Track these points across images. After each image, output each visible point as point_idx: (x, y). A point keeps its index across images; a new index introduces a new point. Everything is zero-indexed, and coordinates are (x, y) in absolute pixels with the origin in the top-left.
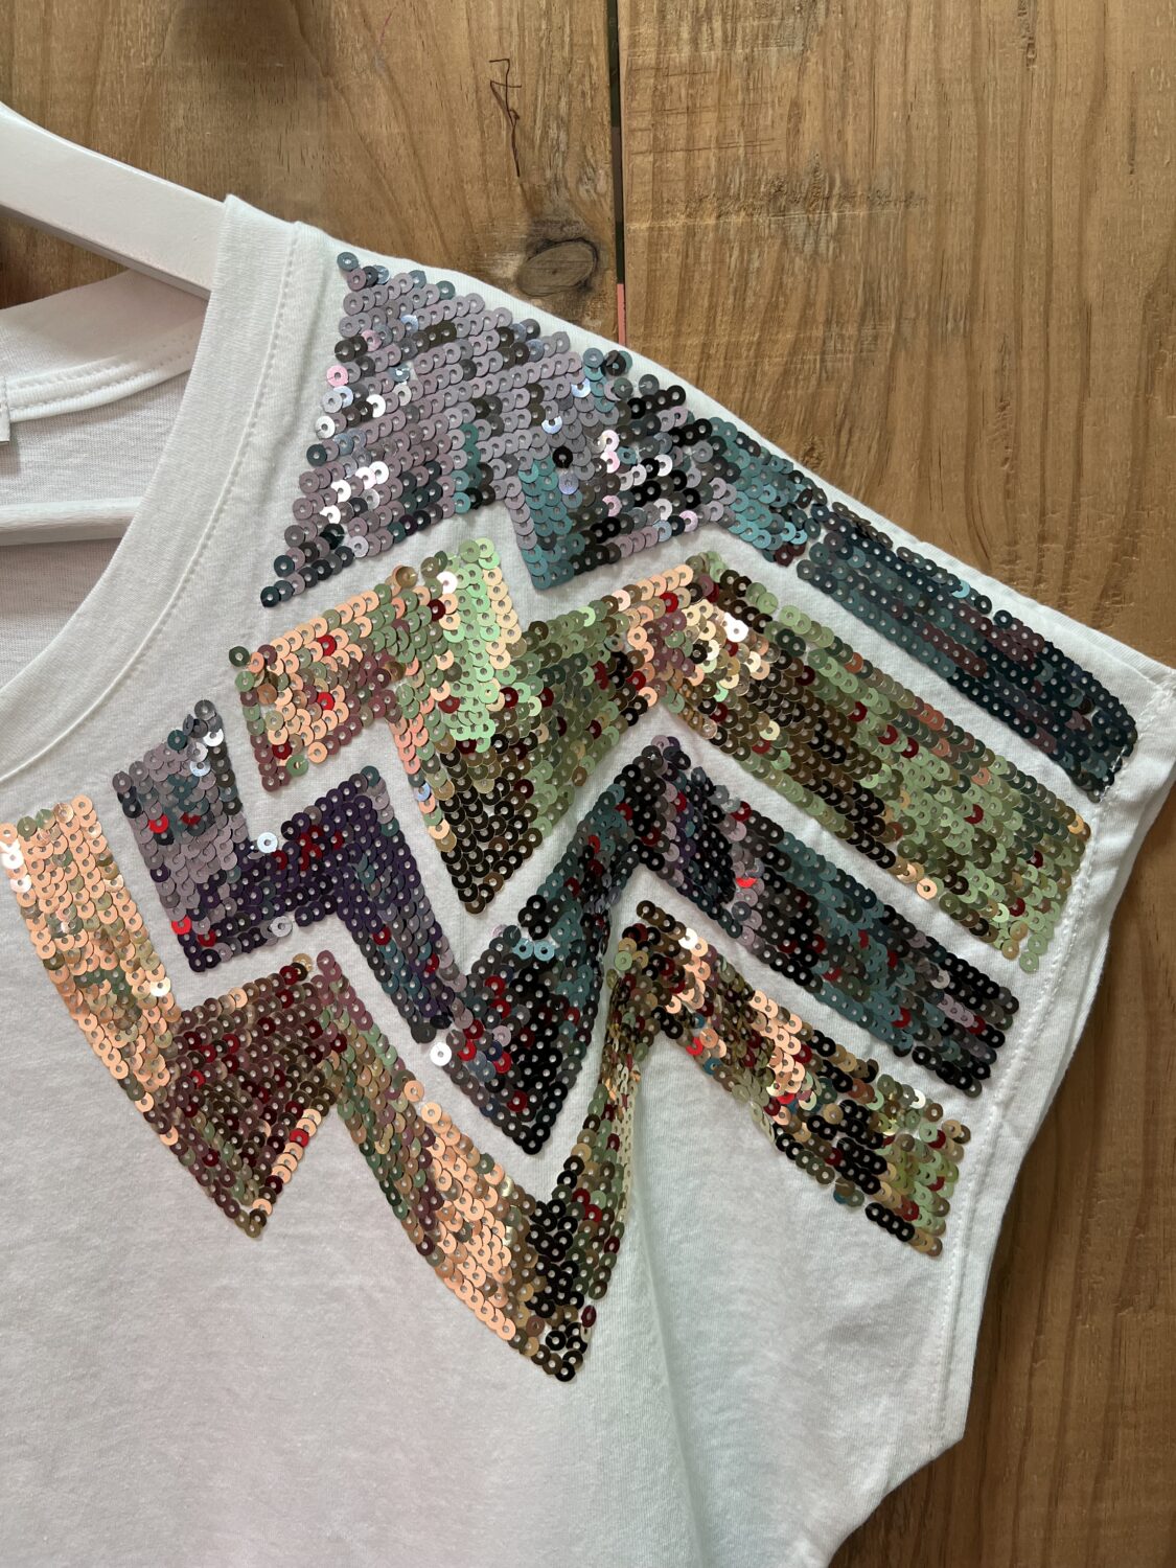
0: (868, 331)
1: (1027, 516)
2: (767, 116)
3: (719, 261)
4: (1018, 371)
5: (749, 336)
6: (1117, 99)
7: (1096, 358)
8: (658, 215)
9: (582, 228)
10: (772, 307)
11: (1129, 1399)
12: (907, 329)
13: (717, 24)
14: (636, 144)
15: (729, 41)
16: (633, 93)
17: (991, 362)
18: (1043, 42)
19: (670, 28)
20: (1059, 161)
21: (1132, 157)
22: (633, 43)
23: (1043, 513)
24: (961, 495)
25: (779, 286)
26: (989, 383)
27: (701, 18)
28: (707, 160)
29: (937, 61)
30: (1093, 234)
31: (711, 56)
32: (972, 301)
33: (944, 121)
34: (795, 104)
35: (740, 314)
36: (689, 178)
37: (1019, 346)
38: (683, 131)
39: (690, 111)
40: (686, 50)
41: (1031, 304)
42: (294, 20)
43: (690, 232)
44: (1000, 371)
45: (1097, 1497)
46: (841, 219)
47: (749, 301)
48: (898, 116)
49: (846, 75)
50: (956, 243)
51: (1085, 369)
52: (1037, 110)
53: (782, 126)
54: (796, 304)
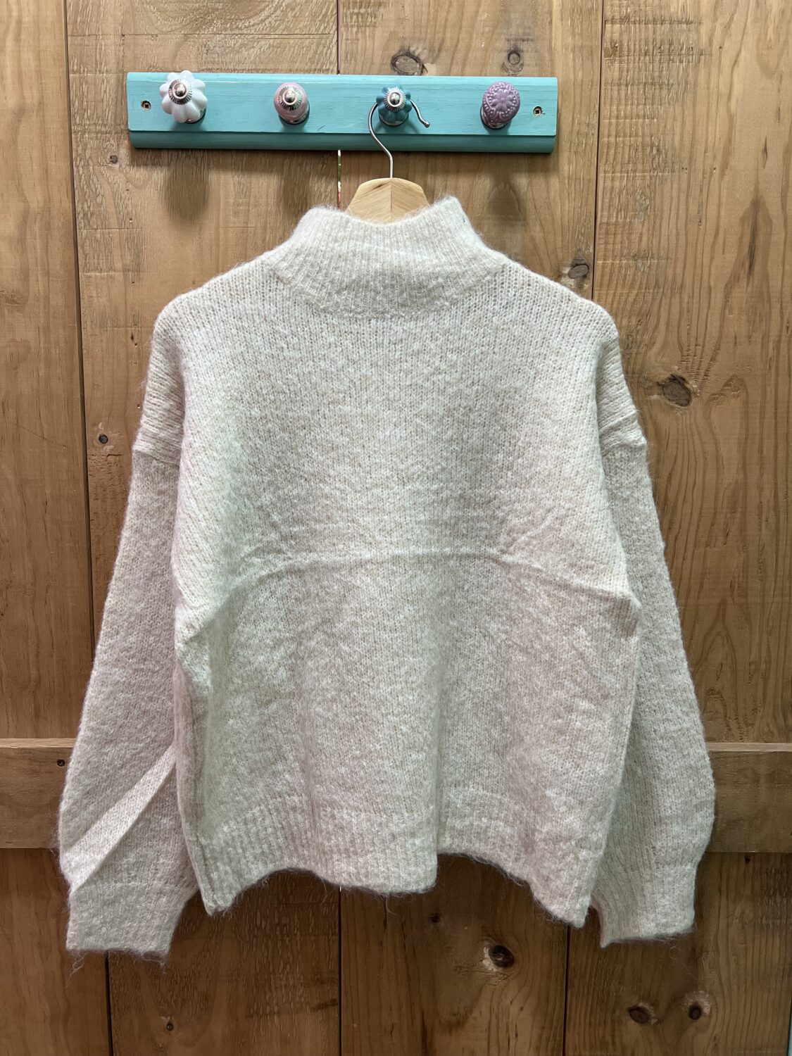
0: (656, 291)
1: (693, 340)
2: (633, 237)
3: (620, 272)
4: (693, 303)
5: (626, 291)
6: (721, 236)
7: (712, 301)
8: (604, 260)
9: (585, 261)
10: (632, 284)
11: (708, 571)
12: (665, 291)
13: (623, 213)
14: (600, 242)
15: (625, 217)
16: (600, 229)
17: (686, 300)
18: (703, 221)
19: (611, 213)
20: (706, 251)
21: (724, 250)
22: (602, 216)
23: (697, 339)
25: (634, 279)
26: (685, 305)
27: (620, 211)
28: (618, 247)
29: (677, 224)
30: (713, 269)
31: (620, 221)
32: (682, 285)
33: (677, 240)
34: (641, 234)
35: (623, 287)
36: (613, 251)
37: (693, 297)
38: (612, 239)
39: (615, 234)
40: (615, 219)
41: (697, 286)
42: (517, 206)
43: (613, 264)
44: (688, 303)
45: (698, 598)
46: (650, 263)
48: (666, 238)
49: (654, 227)
50: (679, 270)
51: (709, 303)
52: (701, 238)
53: (637, 239)
54: (638, 283)
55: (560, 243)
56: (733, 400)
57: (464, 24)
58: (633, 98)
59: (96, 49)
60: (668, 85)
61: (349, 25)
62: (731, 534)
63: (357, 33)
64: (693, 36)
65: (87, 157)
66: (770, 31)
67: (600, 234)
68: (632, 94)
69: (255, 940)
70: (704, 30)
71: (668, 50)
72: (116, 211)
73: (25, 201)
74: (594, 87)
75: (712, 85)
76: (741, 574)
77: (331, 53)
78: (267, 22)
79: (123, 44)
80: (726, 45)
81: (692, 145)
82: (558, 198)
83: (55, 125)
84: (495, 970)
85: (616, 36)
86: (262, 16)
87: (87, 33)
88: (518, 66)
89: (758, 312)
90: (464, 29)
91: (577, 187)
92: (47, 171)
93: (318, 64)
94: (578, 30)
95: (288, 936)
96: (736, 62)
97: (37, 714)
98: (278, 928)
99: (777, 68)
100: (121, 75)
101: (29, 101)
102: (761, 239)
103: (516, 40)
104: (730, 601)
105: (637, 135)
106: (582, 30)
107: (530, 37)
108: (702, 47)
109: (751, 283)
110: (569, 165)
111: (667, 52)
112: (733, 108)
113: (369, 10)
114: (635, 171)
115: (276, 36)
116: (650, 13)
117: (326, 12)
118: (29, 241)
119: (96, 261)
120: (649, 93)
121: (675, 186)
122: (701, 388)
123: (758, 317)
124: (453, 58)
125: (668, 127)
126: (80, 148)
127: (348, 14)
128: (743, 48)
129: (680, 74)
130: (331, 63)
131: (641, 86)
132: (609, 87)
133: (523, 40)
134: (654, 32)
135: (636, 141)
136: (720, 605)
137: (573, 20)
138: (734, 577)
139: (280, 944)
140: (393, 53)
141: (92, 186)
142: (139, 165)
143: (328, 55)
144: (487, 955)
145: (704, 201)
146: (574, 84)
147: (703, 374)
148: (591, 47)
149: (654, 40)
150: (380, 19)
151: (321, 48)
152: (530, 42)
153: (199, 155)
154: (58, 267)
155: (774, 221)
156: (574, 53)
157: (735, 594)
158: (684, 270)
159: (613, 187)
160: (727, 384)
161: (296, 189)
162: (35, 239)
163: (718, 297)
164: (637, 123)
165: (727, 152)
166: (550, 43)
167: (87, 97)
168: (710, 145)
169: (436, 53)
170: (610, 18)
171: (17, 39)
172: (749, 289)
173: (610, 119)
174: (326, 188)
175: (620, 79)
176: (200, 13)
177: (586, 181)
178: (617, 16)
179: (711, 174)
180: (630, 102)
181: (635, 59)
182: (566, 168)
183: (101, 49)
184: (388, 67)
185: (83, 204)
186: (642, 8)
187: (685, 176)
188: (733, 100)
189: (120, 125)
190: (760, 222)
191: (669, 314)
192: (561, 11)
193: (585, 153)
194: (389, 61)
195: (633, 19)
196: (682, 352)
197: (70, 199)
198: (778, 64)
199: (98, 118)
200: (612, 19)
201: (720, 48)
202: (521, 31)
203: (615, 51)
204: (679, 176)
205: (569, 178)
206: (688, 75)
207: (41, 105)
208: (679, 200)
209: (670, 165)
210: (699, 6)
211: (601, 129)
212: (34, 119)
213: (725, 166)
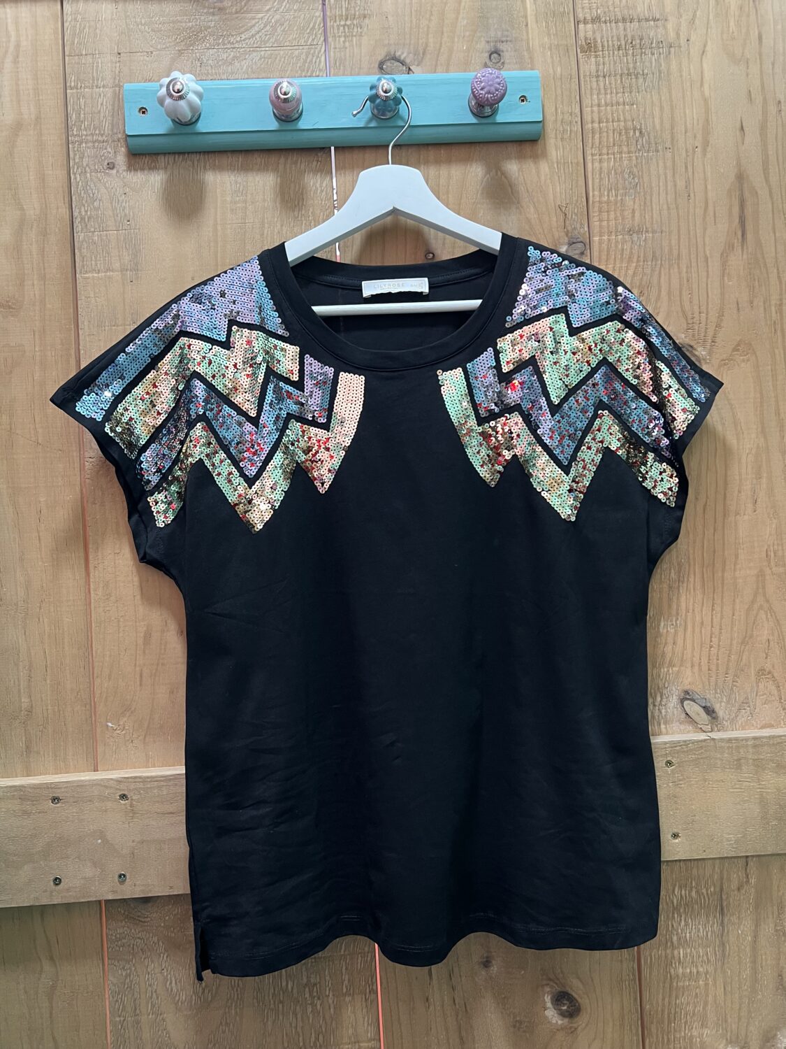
0: (654, 263)
1: (696, 308)
2: (626, 213)
3: (616, 246)
4: (691, 272)
5: (624, 265)
6: (711, 208)
7: (710, 269)
8: (601, 236)
9: (581, 239)
10: (630, 258)
12: (663, 262)
13: (613, 191)
14: (594, 219)
15: (616, 196)
16: (592, 208)
17: (684, 270)
18: (692, 195)
19: (602, 192)
20: (698, 223)
21: (715, 221)
22: (593, 196)
23: (700, 307)
24: (679, 303)
25: (631, 253)
26: (684, 275)
27: (610, 190)
28: (612, 223)
29: (667, 200)
30: (707, 240)
31: (612, 199)
32: (679, 255)
33: (669, 214)
34: (633, 210)
36: (608, 226)
37: (691, 266)
38: (606, 216)
39: (608, 212)
40: (606, 198)
41: (693, 256)
42: (510, 190)
43: (609, 240)
44: (687, 272)
46: (646, 237)
47: (624, 256)
48: (658, 212)
49: (645, 203)
50: (674, 242)
51: (708, 272)
52: (691, 210)
53: (630, 215)
54: (636, 257)
55: (555, 224)
56: (743, 365)
57: (445, 29)
58: (611, 88)
59: (93, 66)
60: (643, 74)
61: (337, 35)
62: (759, 500)
63: (344, 42)
64: (661, 30)
65: (85, 165)
66: (732, 24)
67: (593, 212)
68: (610, 84)
69: (281, 1006)
70: (670, 26)
71: (637, 45)
72: (113, 214)
73: (22, 209)
74: (573, 80)
75: (684, 74)
76: (776, 542)
77: (320, 61)
78: (257, 37)
79: (119, 61)
80: (693, 38)
81: (672, 128)
82: (549, 181)
83: (53, 137)
84: (560, 1022)
85: (590, 34)
86: (253, 32)
87: (84, 53)
88: (499, 64)
89: (756, 278)
90: (445, 34)
91: (567, 171)
92: (43, 180)
93: (308, 71)
94: (553, 31)
95: (319, 999)
96: (703, 52)
97: (28, 748)
98: (307, 989)
99: (742, 56)
100: (117, 89)
101: (26, 117)
102: (749, 210)
103: (496, 42)
104: (768, 571)
105: (619, 121)
106: (556, 31)
107: (508, 39)
108: (670, 41)
109: (745, 250)
110: (556, 150)
111: (638, 46)
112: (707, 93)
113: (355, 22)
114: (621, 153)
115: (267, 49)
116: (619, 14)
117: (314, 26)
118: (25, 247)
119: (93, 263)
120: (627, 82)
121: (661, 164)
122: (710, 353)
123: (757, 282)
124: (437, 60)
125: (648, 112)
126: (78, 156)
127: (336, 28)
128: (709, 40)
129: (654, 65)
130: (320, 70)
131: (618, 77)
132: (588, 79)
133: (503, 42)
134: (625, 29)
135: (619, 125)
136: (758, 576)
137: (546, 22)
138: (769, 546)
139: (310, 1009)
140: (380, 58)
141: (90, 191)
142: (136, 170)
143: (317, 63)
144: (549, 1005)
145: (691, 177)
146: (554, 78)
147: (710, 341)
148: (567, 46)
149: (625, 36)
150: (365, 29)
151: (310, 56)
152: (508, 43)
153: (196, 158)
154: (54, 271)
155: (759, 192)
156: (551, 50)
157: (772, 564)
158: (679, 243)
159: (601, 168)
160: (735, 349)
161: (292, 185)
162: (31, 244)
163: (715, 265)
164: (617, 110)
165: (706, 131)
166: (528, 43)
167: (85, 110)
168: (689, 126)
169: (420, 56)
170: (582, 19)
171: (16, 61)
172: (745, 256)
173: (592, 107)
174: (321, 183)
175: (597, 71)
176: (194, 31)
177: (574, 165)
178: (588, 17)
179: (694, 152)
180: (609, 91)
181: (609, 54)
182: (554, 153)
183: (97, 66)
184: (377, 70)
185: (80, 209)
186: (611, 9)
187: (669, 155)
188: (706, 86)
189: (117, 134)
190: (747, 194)
191: (670, 284)
192: (536, 15)
193: (570, 139)
194: (377, 66)
195: (603, 19)
196: (687, 320)
197: (67, 205)
198: (743, 53)
199: (95, 128)
200: (585, 19)
201: (688, 40)
202: (499, 34)
203: (589, 47)
204: (664, 155)
205: (557, 163)
206: (661, 65)
207: (38, 118)
208: (666, 177)
209: (654, 145)
210: (663, 6)
211: (585, 116)
212: (31, 132)
213: (706, 143)
